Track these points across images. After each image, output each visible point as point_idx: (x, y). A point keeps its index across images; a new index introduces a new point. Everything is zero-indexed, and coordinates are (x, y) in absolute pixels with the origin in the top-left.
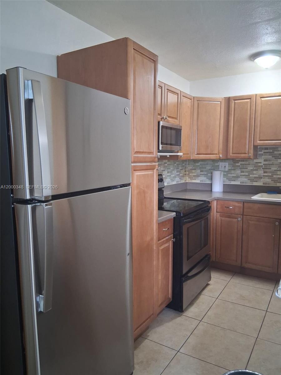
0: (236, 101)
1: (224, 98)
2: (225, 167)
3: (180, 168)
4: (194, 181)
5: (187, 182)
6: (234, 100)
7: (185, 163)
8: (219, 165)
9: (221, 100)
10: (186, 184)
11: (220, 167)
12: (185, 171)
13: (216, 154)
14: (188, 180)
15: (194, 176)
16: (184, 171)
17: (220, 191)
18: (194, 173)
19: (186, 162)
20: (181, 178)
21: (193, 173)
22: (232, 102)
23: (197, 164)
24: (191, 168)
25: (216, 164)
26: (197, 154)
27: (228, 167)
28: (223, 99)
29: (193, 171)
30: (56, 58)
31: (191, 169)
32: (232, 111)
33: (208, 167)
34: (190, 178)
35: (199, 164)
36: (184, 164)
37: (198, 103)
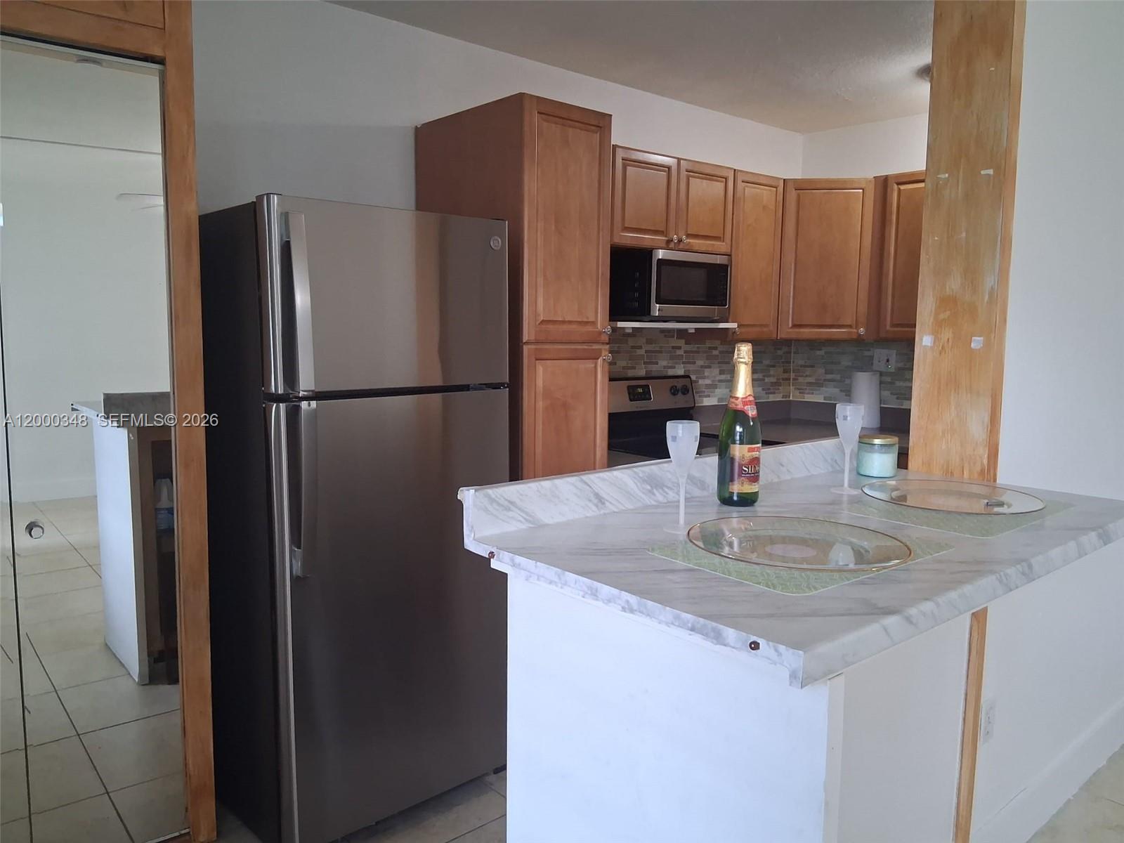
0: (902, 187)
1: (874, 177)
2: (888, 361)
3: (767, 362)
4: (809, 398)
5: (791, 399)
6: (898, 184)
7: (785, 349)
8: (873, 356)
9: (863, 186)
10: (787, 405)
11: (875, 362)
12: (785, 371)
13: (850, 326)
14: (794, 396)
15: (810, 384)
16: (781, 370)
17: (871, 427)
18: (810, 376)
19: (790, 346)
20: (769, 389)
21: (807, 376)
22: (892, 190)
23: (818, 353)
24: (801, 362)
25: (867, 353)
26: (794, 326)
27: (897, 362)
28: (870, 181)
29: (808, 371)
30: (413, 130)
31: (801, 366)
32: (891, 214)
33: (846, 361)
34: (799, 389)
35: (822, 353)
36: (780, 352)
37: (799, 196)
